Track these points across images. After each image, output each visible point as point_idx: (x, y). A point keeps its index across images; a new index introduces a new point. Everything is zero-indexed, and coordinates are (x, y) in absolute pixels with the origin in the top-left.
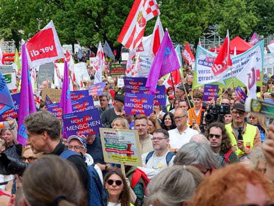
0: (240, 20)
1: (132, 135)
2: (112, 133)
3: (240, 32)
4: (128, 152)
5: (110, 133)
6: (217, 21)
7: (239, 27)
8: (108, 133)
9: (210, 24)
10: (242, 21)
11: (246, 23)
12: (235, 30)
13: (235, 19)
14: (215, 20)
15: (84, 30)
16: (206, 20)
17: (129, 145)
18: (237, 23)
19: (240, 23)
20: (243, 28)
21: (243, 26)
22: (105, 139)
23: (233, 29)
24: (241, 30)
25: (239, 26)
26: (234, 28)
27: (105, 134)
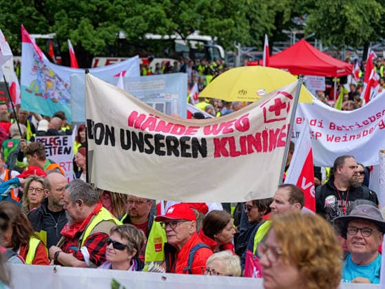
0: (347, 7)
3: (347, 31)
6: (305, 8)
7: (344, 21)
9: (293, 15)
10: (352, 10)
11: (361, 14)
12: (338, 27)
13: (339, 6)
14: (304, 6)
15: (7, 19)
16: (286, 6)
18: (342, 13)
19: (347, 14)
20: (353, 24)
21: (354, 20)
23: (334, 24)
24: (349, 28)
25: (346, 19)
26: (337, 23)
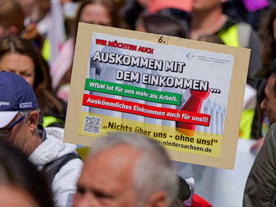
1: (222, 62)
2: (133, 48)
4: (186, 117)
5: (124, 46)
8: (114, 44)
17: (199, 94)
22: (93, 63)
27: (101, 47)
